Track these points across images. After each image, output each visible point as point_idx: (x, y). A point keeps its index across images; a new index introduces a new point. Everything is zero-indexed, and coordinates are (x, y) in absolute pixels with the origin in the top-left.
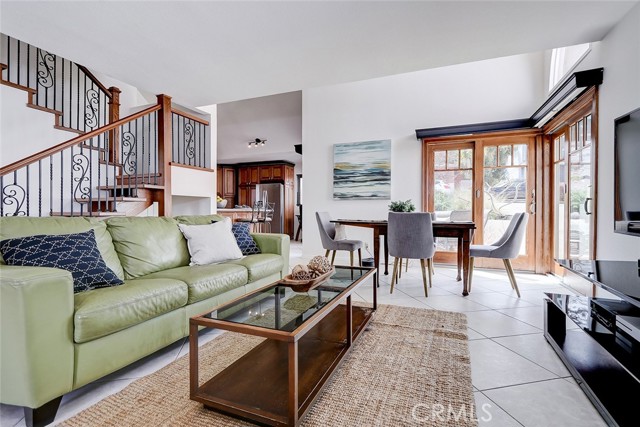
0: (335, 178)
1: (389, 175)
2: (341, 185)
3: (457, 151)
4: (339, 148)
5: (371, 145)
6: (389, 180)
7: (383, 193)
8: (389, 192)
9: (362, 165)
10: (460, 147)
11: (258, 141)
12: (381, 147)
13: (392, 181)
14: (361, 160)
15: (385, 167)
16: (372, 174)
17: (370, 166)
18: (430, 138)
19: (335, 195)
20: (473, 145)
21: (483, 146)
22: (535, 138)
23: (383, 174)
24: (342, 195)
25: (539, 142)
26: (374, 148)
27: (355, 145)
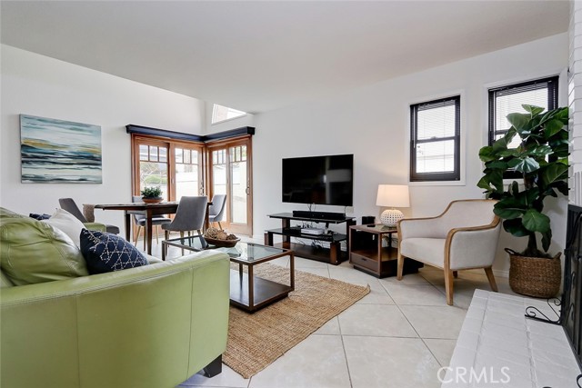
0: (24, 156)
1: (100, 160)
2: (35, 165)
3: (156, 148)
4: (31, 122)
5: (76, 126)
6: (100, 165)
7: (94, 177)
8: (101, 177)
9: (65, 147)
10: (158, 145)
12: (91, 132)
13: (103, 167)
14: (65, 140)
15: (96, 152)
16: (80, 157)
17: (76, 149)
18: (138, 134)
19: (24, 177)
20: (168, 146)
22: (202, 148)
23: (93, 158)
24: (37, 177)
25: (204, 151)
26: (79, 129)
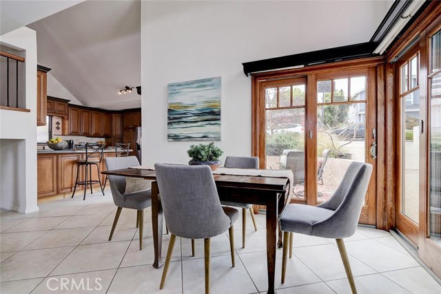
0: (169, 118)
1: (219, 115)
2: (175, 126)
3: (289, 87)
4: (173, 88)
5: (202, 83)
6: (219, 120)
7: (214, 133)
8: (219, 133)
9: (193, 105)
11: (127, 88)
12: (212, 85)
13: (222, 122)
14: (193, 99)
15: (216, 107)
16: (203, 114)
17: (200, 106)
19: (169, 136)
20: (305, 80)
21: (316, 80)
22: (376, 68)
23: (212, 113)
24: (175, 136)
25: (380, 71)
26: (204, 86)
27: (188, 84)
